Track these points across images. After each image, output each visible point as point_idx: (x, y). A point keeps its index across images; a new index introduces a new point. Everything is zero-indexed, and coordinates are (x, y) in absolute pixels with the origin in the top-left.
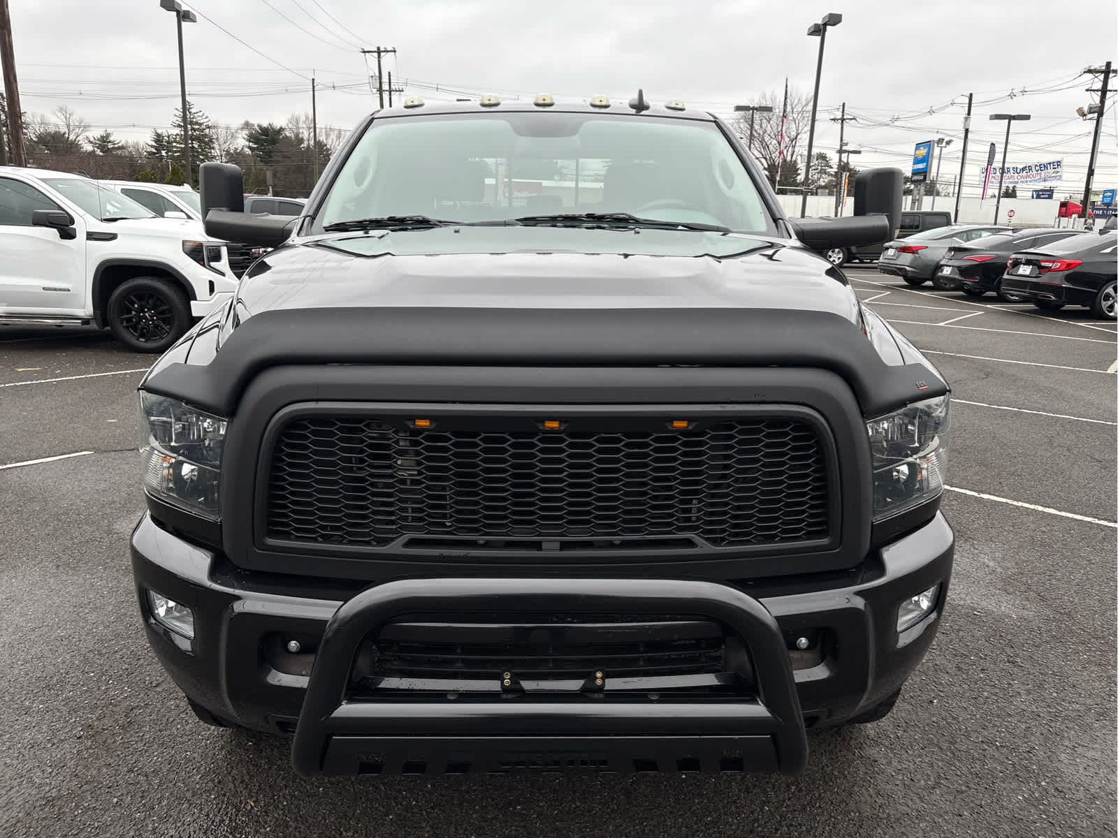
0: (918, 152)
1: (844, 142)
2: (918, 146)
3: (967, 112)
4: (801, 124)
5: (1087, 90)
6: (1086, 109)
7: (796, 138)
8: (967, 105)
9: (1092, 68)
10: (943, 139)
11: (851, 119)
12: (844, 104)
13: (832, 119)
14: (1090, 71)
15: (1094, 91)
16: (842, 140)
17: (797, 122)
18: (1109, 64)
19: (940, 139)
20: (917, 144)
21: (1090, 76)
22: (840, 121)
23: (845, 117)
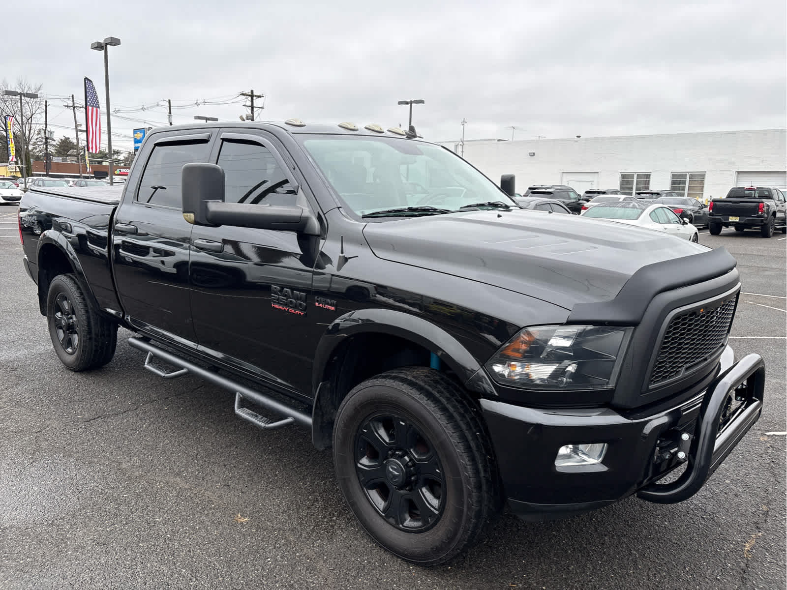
0: (136, 135)
1: (77, 123)
2: (135, 131)
3: (169, 111)
4: (34, 107)
5: (244, 106)
6: (245, 117)
7: (31, 117)
8: (168, 107)
9: (244, 93)
10: (152, 128)
11: (80, 107)
12: (73, 96)
13: (65, 106)
14: (243, 94)
15: (247, 106)
16: (76, 122)
17: (30, 104)
18: (252, 91)
19: (149, 128)
20: (134, 130)
21: (243, 97)
22: (72, 108)
23: (75, 106)
